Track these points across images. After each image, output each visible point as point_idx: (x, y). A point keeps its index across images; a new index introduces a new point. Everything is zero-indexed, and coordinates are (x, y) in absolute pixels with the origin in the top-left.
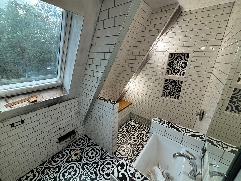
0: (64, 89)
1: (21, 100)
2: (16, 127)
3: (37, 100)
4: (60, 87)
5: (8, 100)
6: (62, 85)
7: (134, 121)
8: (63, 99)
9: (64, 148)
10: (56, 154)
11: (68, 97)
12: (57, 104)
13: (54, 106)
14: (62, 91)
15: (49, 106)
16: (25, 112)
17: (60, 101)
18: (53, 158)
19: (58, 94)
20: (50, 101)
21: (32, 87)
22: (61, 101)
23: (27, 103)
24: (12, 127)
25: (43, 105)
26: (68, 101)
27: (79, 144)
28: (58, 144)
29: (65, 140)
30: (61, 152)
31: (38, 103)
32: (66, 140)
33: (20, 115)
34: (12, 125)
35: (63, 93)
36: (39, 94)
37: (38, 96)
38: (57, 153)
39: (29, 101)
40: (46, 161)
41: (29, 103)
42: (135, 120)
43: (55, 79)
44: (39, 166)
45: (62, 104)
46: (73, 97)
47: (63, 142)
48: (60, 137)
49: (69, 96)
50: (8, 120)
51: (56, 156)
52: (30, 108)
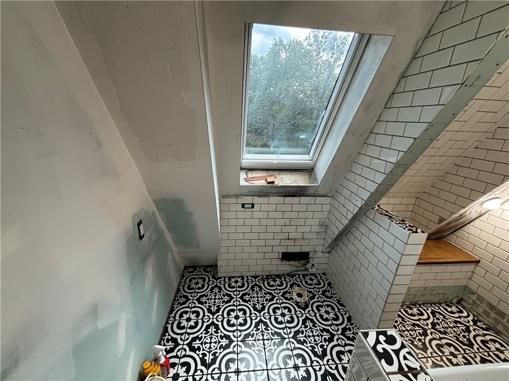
0: (314, 176)
1: (259, 177)
2: (246, 210)
3: (274, 182)
4: (309, 171)
5: (248, 173)
6: (312, 168)
7: (473, 315)
8: (307, 192)
9: (285, 272)
10: (273, 275)
11: (316, 190)
12: (297, 196)
13: (292, 198)
14: (310, 177)
15: (285, 196)
16: (258, 194)
17: (302, 192)
18: (267, 278)
19: (303, 181)
20: (289, 189)
21: (275, 162)
22: (304, 194)
23: (264, 183)
24: (243, 207)
25: (279, 190)
26: (314, 198)
27: (309, 282)
28: (279, 262)
29: (289, 261)
30: (279, 276)
31: (275, 187)
32: (292, 262)
33: (253, 196)
34: (243, 205)
35: (311, 181)
36: (279, 174)
37: (277, 177)
38: (275, 275)
39: (267, 181)
40: (259, 276)
41: (265, 182)
42: (476, 314)
43: (306, 157)
44: (251, 277)
45: (304, 200)
46: (324, 192)
47: (287, 263)
48: (285, 251)
49: (318, 189)
50: (242, 197)
51: (272, 278)
52: (264, 191)
